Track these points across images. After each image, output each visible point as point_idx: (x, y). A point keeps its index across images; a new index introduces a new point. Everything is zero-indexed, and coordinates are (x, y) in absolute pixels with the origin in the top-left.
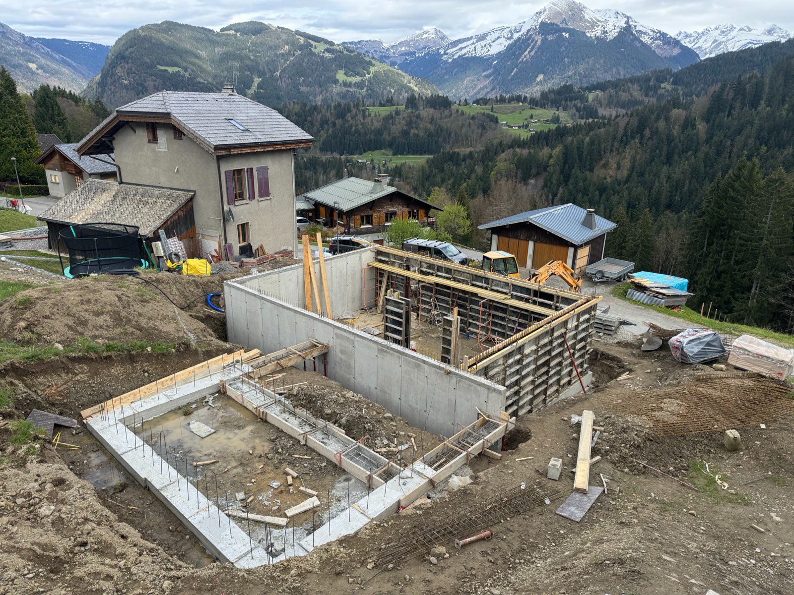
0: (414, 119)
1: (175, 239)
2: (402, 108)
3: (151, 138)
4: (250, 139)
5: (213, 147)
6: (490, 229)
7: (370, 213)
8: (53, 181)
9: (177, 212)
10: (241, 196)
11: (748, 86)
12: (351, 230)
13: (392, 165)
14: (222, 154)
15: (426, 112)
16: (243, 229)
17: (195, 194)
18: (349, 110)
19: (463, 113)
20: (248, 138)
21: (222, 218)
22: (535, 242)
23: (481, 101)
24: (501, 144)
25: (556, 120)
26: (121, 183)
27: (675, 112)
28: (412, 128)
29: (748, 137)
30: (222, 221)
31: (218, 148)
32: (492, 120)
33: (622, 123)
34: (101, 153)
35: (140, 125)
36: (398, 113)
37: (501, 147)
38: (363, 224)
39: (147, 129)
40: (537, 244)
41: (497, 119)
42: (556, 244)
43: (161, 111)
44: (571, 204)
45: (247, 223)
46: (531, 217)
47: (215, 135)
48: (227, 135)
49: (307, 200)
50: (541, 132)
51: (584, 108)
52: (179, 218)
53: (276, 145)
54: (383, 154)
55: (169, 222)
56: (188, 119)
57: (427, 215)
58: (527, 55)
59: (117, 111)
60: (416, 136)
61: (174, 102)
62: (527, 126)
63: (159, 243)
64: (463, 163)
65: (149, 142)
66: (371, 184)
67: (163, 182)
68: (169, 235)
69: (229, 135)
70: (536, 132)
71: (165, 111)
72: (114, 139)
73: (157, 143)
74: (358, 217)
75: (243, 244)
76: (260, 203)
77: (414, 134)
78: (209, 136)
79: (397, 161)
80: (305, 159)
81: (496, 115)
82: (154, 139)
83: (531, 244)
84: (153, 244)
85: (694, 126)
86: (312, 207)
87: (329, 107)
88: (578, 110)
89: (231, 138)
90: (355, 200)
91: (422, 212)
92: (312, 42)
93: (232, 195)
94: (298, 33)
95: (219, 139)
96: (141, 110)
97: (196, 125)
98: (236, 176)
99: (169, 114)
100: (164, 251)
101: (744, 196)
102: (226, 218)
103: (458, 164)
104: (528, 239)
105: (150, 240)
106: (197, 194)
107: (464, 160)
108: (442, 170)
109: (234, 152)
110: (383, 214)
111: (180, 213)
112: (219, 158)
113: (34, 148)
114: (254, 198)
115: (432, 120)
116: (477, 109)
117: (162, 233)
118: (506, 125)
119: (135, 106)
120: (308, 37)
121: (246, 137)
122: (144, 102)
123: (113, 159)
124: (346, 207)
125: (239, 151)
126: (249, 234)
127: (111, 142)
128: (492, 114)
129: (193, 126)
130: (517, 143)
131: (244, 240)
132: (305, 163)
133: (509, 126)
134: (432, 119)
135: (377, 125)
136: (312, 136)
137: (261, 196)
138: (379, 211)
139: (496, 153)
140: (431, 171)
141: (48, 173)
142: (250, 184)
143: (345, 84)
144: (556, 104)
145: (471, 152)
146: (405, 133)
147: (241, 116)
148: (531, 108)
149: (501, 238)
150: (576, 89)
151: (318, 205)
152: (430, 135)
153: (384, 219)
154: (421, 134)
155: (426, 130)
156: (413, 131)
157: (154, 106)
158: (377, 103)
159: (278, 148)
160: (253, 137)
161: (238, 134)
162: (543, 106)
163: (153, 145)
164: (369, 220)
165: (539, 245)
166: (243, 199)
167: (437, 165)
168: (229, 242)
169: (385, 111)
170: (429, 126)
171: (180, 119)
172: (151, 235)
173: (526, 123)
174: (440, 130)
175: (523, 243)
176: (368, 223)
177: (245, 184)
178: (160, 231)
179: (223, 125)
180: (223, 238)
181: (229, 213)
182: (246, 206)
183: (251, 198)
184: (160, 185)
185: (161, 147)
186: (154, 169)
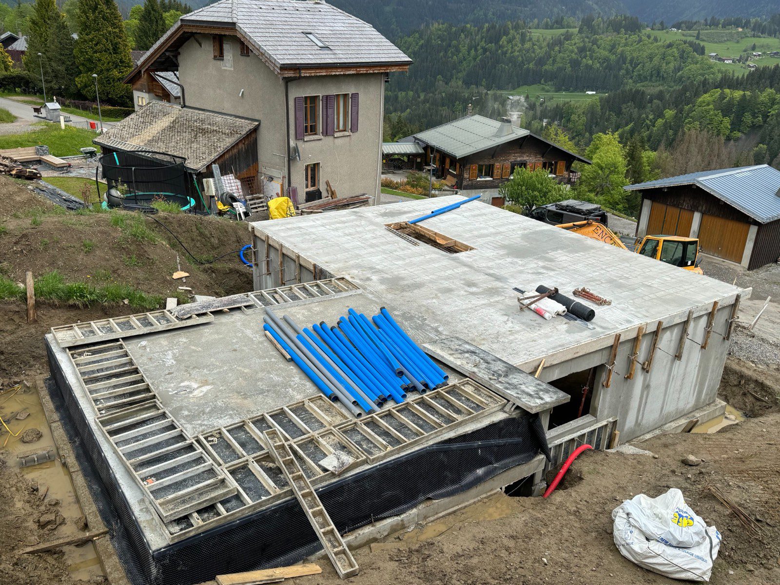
0: (588, 46)
1: (231, 177)
2: (575, 31)
3: (217, 54)
4: (327, 58)
5: (279, 66)
6: (640, 191)
7: (491, 162)
8: (140, 104)
9: (237, 144)
10: (313, 130)
12: (465, 183)
13: (551, 105)
14: (289, 75)
16: (313, 171)
17: (259, 125)
18: (506, 33)
19: (656, 40)
20: (327, 56)
21: (286, 156)
22: (703, 214)
23: (683, 25)
24: (705, 83)
26: (184, 106)
28: (585, 57)
30: (286, 159)
31: (284, 67)
32: (695, 50)
34: (167, 70)
35: (205, 36)
36: (568, 37)
37: (705, 86)
38: (480, 176)
39: (214, 42)
40: (706, 217)
41: (703, 49)
42: (733, 219)
43: (226, 20)
44: (766, 165)
45: (318, 164)
46: (700, 179)
47: (284, 52)
48: (301, 52)
49: (417, 141)
50: (765, 69)
52: (239, 152)
53: (360, 67)
54: (543, 89)
55: (227, 156)
56: (256, 30)
57: (568, 168)
59: (181, 20)
60: (589, 68)
61: (243, 10)
62: (745, 60)
63: (211, 180)
64: (649, 105)
65: (215, 58)
66: (497, 124)
67: (227, 107)
68: (224, 171)
69: (303, 52)
70: (757, 69)
71: (230, 20)
72: (179, 54)
73: (223, 60)
74: (475, 167)
75: (311, 189)
76: (336, 141)
77: (587, 65)
78: (277, 52)
79: (562, 98)
80: (444, 95)
81: (702, 44)
82: (220, 56)
83: (697, 217)
84: (204, 180)
86: (421, 151)
89: (303, 57)
90: (473, 145)
91: (561, 165)
93: (301, 129)
95: (289, 57)
96: (205, 19)
97: (264, 39)
98: (309, 105)
99: (234, 24)
100: (217, 190)
102: (292, 156)
103: (641, 106)
104: (693, 209)
105: (201, 176)
106: (262, 124)
107: (651, 101)
108: (619, 113)
109: (304, 73)
110: (508, 164)
111: (240, 146)
112: (287, 81)
113: (125, 67)
115: (613, 48)
116: (676, 35)
117: (216, 168)
118: (716, 57)
119: (201, 14)
121: (323, 56)
122: (211, 9)
123: (178, 78)
124: (460, 152)
125: (313, 73)
126: (319, 177)
127: (176, 57)
128: (697, 42)
129: (260, 39)
130: (728, 82)
131: (313, 185)
132: (443, 98)
133: (720, 59)
134: (614, 46)
135: (539, 52)
136: (410, 57)
138: (505, 160)
139: (697, 94)
140: (603, 113)
141: (136, 94)
142: (325, 116)
145: (661, 92)
146: (575, 63)
147: (323, 30)
148: (754, 36)
149: (657, 205)
151: (428, 148)
152: (609, 68)
153: (509, 170)
154: (597, 65)
155: (604, 60)
156: (586, 62)
157: (220, 14)
158: (543, 25)
159: (363, 71)
160: (333, 56)
161: (314, 52)
162: (772, 34)
163: (219, 62)
164: (489, 172)
165: (709, 219)
166: (316, 134)
167: (613, 106)
168: (293, 185)
169: (551, 35)
170: (608, 55)
171: (246, 30)
172: (203, 170)
173: (744, 54)
174: (622, 60)
175: (685, 214)
176: (487, 175)
177: (319, 115)
178: (213, 166)
179: (297, 39)
180: (286, 180)
181: (296, 150)
182: (317, 142)
183: (325, 134)
184: (223, 111)
185: (227, 65)
186: (218, 91)
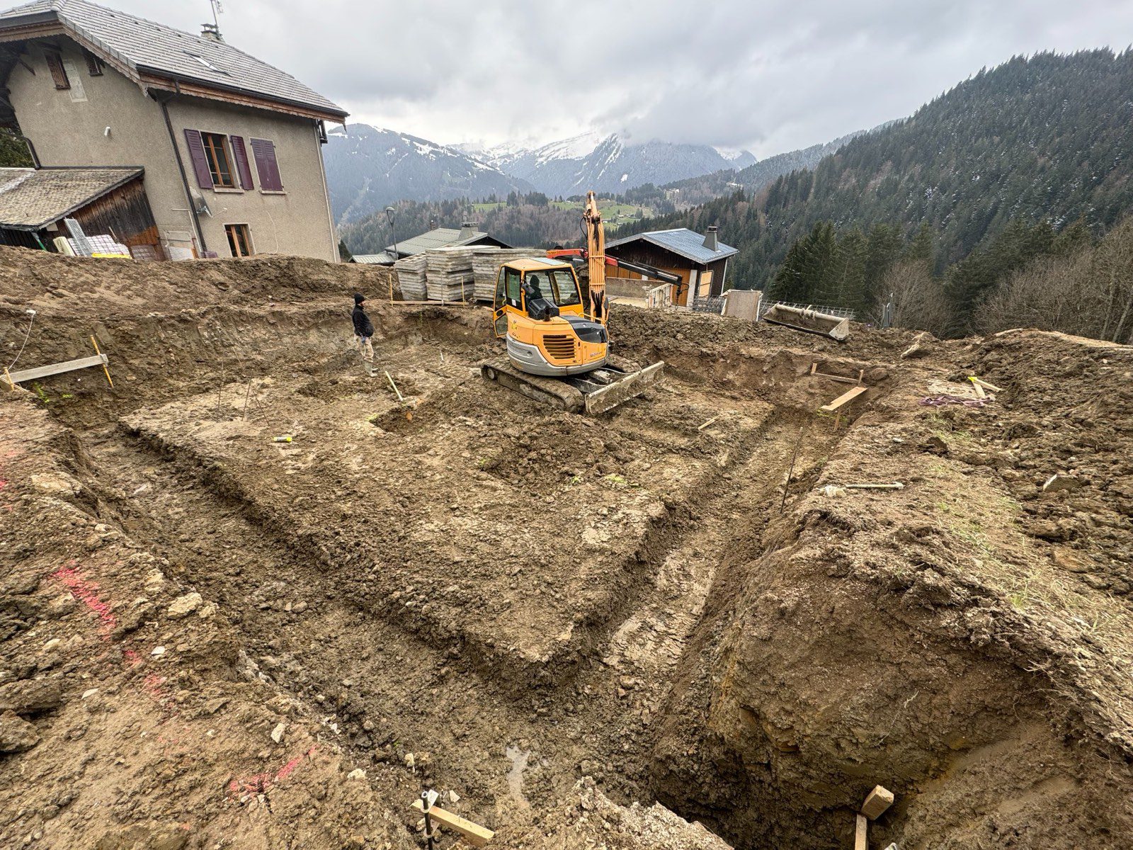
0: (515, 214)
2: (504, 205)
3: (59, 81)
4: (223, 81)
10: (226, 181)
11: (799, 181)
15: (527, 208)
16: (239, 233)
17: (142, 172)
19: (559, 209)
20: (221, 78)
21: (190, 210)
25: (640, 214)
26: (40, 168)
27: (740, 204)
28: (514, 223)
29: (800, 225)
30: (190, 214)
31: (145, 71)
33: (697, 216)
36: (500, 209)
39: (50, 65)
45: (245, 225)
47: (147, 57)
51: (664, 204)
52: (117, 209)
53: (275, 102)
56: (98, 28)
58: (612, 158)
62: (615, 221)
63: (69, 240)
65: (59, 88)
67: (97, 158)
68: (91, 230)
71: (46, 9)
72: (9, 91)
73: (70, 88)
76: (266, 198)
78: (133, 54)
82: (64, 82)
84: (55, 239)
85: (755, 216)
87: (437, 204)
88: (658, 206)
92: (417, 144)
93: (207, 177)
94: (403, 135)
95: (154, 63)
97: (110, 38)
98: (212, 147)
101: (820, 257)
102: (199, 211)
105: (49, 234)
106: (146, 172)
109: (186, 91)
111: (117, 200)
112: (164, 102)
114: (252, 187)
115: (532, 216)
116: (570, 205)
117: (73, 225)
120: (412, 139)
125: (202, 93)
126: (250, 243)
127: (6, 98)
131: (245, 254)
134: (532, 214)
137: (264, 186)
142: (242, 165)
143: (451, 184)
144: (639, 200)
146: (508, 227)
148: (618, 205)
150: (656, 187)
154: (523, 228)
155: (527, 224)
156: (515, 226)
157: (36, 9)
158: (481, 200)
160: (232, 81)
162: (628, 202)
163: (65, 93)
166: (231, 186)
168: (211, 250)
169: (488, 208)
170: (529, 220)
171: (76, 22)
172: (51, 227)
174: (539, 224)
177: (231, 162)
178: (68, 220)
179: (173, 54)
180: (198, 242)
181: (203, 202)
182: (237, 196)
183: (246, 187)
184: (93, 165)
185: (77, 95)
186: (77, 136)
